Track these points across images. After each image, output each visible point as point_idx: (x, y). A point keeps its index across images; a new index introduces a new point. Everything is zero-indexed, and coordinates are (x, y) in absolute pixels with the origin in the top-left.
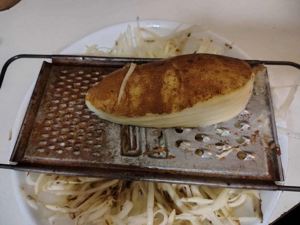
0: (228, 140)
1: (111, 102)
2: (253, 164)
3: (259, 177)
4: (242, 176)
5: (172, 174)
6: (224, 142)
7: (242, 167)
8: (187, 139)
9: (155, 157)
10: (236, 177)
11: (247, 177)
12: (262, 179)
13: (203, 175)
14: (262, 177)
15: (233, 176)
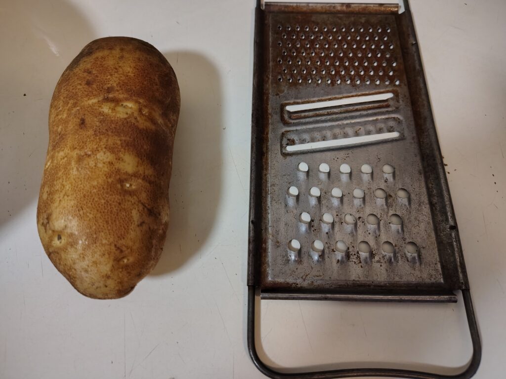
0: (315, 230)
1: (138, 210)
2: (283, 260)
3: (265, 266)
4: (265, 244)
5: (261, 159)
6: (312, 224)
7: (278, 244)
8: (310, 178)
9: (282, 140)
10: (264, 235)
11: (265, 250)
12: (263, 270)
13: (264, 195)
14: (265, 270)
15: (265, 232)
